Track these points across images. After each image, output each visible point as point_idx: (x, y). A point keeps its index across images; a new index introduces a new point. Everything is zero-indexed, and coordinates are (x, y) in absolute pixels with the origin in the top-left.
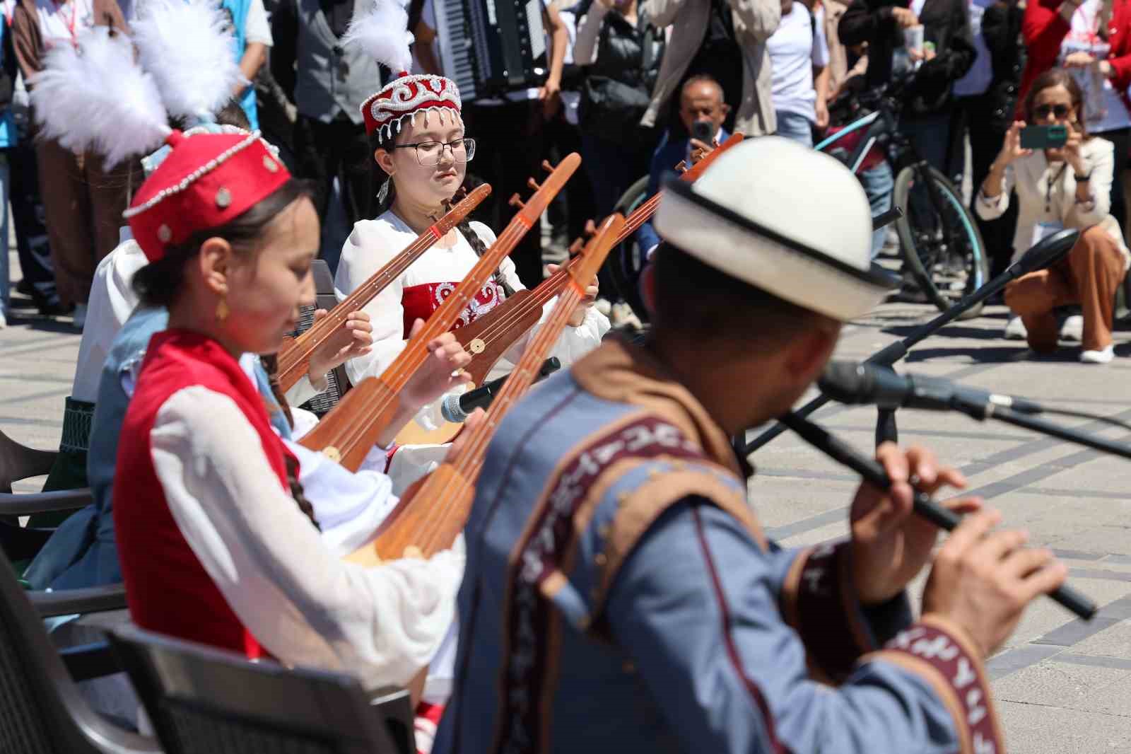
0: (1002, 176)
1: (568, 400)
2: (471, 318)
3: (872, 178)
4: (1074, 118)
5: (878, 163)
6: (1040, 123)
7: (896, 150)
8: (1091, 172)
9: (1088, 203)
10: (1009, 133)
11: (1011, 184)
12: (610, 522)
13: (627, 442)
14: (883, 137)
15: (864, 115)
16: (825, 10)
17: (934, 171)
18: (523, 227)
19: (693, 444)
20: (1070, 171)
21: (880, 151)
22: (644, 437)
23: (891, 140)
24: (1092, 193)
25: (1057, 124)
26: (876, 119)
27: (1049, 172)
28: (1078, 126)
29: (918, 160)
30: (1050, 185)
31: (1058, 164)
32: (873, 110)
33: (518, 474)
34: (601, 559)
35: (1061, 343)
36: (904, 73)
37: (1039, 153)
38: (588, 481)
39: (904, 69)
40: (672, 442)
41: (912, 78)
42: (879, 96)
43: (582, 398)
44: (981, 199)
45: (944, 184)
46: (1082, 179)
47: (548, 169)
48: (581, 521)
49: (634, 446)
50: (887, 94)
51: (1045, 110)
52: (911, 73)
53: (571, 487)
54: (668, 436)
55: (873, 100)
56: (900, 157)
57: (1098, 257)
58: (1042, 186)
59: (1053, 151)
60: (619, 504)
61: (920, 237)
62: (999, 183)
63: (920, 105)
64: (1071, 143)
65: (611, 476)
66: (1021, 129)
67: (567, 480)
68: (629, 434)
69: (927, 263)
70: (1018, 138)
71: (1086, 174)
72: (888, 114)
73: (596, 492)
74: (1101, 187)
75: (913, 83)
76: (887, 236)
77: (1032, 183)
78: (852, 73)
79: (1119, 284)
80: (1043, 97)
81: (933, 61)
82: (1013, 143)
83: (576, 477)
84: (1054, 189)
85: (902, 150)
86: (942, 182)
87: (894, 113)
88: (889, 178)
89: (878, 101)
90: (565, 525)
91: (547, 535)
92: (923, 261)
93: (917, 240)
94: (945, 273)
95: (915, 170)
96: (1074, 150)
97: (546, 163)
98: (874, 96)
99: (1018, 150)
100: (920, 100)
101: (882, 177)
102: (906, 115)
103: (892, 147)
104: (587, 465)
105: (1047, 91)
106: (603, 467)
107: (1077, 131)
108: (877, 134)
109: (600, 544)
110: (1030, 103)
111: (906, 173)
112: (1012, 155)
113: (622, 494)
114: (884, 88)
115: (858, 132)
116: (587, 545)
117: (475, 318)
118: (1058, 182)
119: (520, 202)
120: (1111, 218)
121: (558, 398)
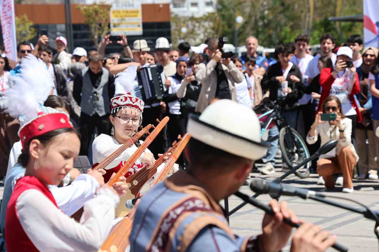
0: (315, 129)
1: (164, 192)
2: (135, 172)
3: (272, 131)
4: (338, 111)
5: (274, 126)
6: (327, 112)
7: (279, 122)
8: (344, 129)
9: (344, 139)
10: (317, 115)
11: (318, 133)
12: (182, 235)
13: (186, 206)
14: (275, 118)
15: (269, 111)
16: (255, 77)
17: (292, 129)
18: (150, 141)
19: (208, 206)
20: (338, 129)
21: (274, 122)
22: (191, 205)
23: (278, 119)
24: (345, 136)
25: (333, 113)
26: (273, 112)
27: (331, 129)
28: (340, 114)
29: (287, 125)
30: (331, 133)
31: (334, 126)
32: (271, 109)
33: (148, 219)
34: (179, 248)
35: (336, 186)
36: (281, 97)
37: (327, 123)
38: (173, 221)
39: (282, 96)
40: (201, 206)
41: (284, 98)
42: (273, 104)
43: (168, 191)
44: (308, 137)
45: (296, 133)
46: (341, 131)
47: (158, 122)
48: (172, 235)
49: (188, 208)
50: (276, 104)
51: (329, 108)
52: (284, 97)
53: (168, 223)
54: (200, 204)
55: (271, 105)
56: (281, 125)
57: (348, 157)
58: (328, 133)
59: (332, 122)
60: (185, 229)
61: (288, 150)
62: (314, 132)
63: (287, 107)
64: (337, 119)
65: (181, 219)
66: (321, 115)
67: (166, 221)
68: (186, 204)
69: (291, 160)
70: (320, 117)
71: (343, 130)
72: (277, 110)
73: (176, 225)
74: (348, 133)
75: (285, 100)
76: (277, 151)
77: (325, 133)
78: (264, 97)
79: (355, 166)
80: (328, 104)
81: (291, 93)
82: (318, 119)
83: (169, 219)
84: (332, 134)
85: (281, 122)
86: (295, 132)
87: (279, 110)
88: (277, 131)
89: (273, 106)
90: (166, 237)
91: (160, 240)
92: (290, 159)
93: (287, 152)
94: (297, 163)
95: (286, 128)
96: (338, 121)
97: (157, 120)
98: (272, 104)
99: (320, 121)
100: (287, 106)
101: (275, 131)
102: (282, 111)
103: (278, 121)
104: (173, 215)
105: (329, 102)
106: (178, 216)
107: (339, 115)
108: (273, 117)
109: (178, 242)
110: (324, 106)
111: (283, 129)
112: (318, 123)
113: (186, 225)
114: (275, 102)
115: (267, 116)
116: (174, 243)
117: (136, 172)
118: (334, 132)
119: (149, 133)
120: (351, 144)
121: (160, 191)
